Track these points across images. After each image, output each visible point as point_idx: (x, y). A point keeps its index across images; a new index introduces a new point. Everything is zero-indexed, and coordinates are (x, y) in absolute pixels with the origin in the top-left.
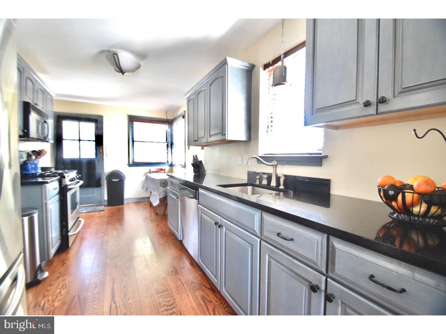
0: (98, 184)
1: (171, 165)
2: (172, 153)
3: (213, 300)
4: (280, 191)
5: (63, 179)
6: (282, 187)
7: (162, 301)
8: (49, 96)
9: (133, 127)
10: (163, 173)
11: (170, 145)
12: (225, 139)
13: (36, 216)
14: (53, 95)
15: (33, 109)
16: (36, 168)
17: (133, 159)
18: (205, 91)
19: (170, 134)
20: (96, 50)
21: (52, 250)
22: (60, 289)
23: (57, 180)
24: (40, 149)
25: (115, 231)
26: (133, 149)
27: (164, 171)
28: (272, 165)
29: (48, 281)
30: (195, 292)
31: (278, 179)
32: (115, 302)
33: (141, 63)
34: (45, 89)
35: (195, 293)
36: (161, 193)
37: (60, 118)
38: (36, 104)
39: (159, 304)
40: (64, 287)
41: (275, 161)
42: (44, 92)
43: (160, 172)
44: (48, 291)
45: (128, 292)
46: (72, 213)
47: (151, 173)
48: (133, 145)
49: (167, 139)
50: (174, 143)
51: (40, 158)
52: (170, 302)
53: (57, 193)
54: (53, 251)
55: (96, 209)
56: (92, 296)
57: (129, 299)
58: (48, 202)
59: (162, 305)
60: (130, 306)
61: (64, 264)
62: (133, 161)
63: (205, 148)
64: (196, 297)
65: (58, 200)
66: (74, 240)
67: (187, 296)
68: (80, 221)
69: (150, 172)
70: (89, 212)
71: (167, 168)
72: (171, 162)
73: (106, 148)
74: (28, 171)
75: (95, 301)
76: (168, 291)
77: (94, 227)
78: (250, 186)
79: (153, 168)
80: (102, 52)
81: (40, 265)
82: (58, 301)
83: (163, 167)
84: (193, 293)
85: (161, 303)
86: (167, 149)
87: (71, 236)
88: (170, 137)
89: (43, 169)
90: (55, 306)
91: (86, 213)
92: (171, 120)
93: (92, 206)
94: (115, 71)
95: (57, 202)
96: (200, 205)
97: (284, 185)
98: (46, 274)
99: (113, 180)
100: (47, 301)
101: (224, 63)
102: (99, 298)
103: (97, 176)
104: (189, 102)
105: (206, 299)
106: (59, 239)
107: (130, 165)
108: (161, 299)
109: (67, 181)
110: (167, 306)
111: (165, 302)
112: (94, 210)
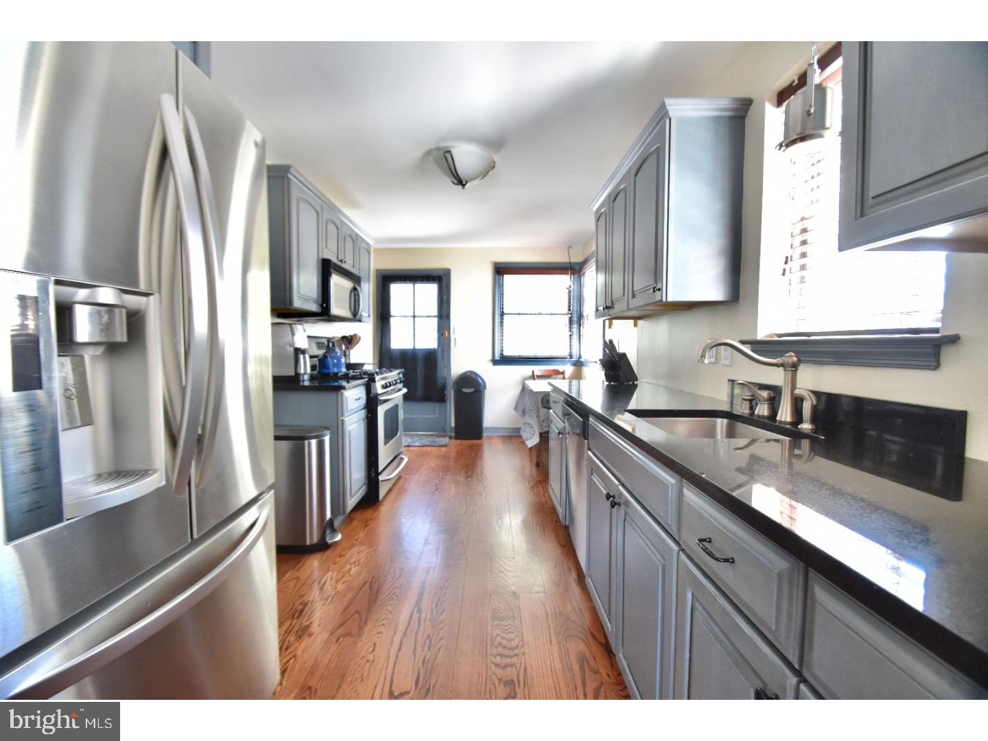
0: (441, 398)
1: (579, 364)
2: (580, 336)
3: (603, 672)
4: (804, 435)
5: (372, 384)
6: (806, 426)
7: (498, 635)
8: (363, 245)
9: (502, 286)
10: (560, 379)
11: (576, 319)
12: (661, 301)
13: (327, 439)
14: (371, 243)
15: (335, 270)
16: (338, 365)
17: (502, 350)
18: (626, 192)
19: (576, 294)
20: (419, 153)
21: (351, 499)
22: (351, 564)
23: (363, 385)
24: (352, 334)
25: (453, 485)
26: (503, 329)
27: (562, 376)
28: (782, 365)
29: (339, 549)
30: (567, 639)
31: (797, 402)
32: (420, 611)
33: (496, 158)
34: (357, 234)
35: (566, 642)
36: (543, 422)
37: (386, 280)
38: (341, 261)
39: (491, 639)
40: (357, 564)
41: (793, 354)
42: (355, 239)
43: (554, 376)
44: (335, 563)
45: (444, 599)
46: (386, 443)
47: (534, 379)
48: (502, 323)
49: (569, 307)
50: (585, 314)
51: (352, 348)
52: (513, 643)
53: (362, 407)
54: (351, 502)
55: (435, 442)
56: (391, 589)
57: (442, 612)
58: (346, 419)
59: (496, 643)
60: (441, 626)
61: (367, 526)
62: (502, 354)
63: (640, 322)
64: (568, 650)
65: (363, 419)
66: (390, 490)
67: (549, 643)
68: (402, 458)
69: (533, 377)
70: (423, 446)
71: (569, 369)
72: (578, 356)
73: (454, 329)
74: (329, 369)
75: (393, 599)
76: (514, 619)
77: (425, 472)
78: (722, 418)
79: (539, 369)
80: (429, 153)
81: (331, 520)
82: (343, 583)
83: (560, 368)
84: (564, 640)
85: (496, 638)
86: (570, 328)
87: (382, 481)
88: (576, 301)
89: (350, 366)
90: (338, 589)
91: (419, 446)
92: (579, 263)
93: (430, 435)
94: (452, 184)
95: (362, 421)
96: (592, 452)
97: (814, 420)
98: (338, 537)
99: (464, 390)
100: (329, 579)
101: (662, 115)
102: (399, 596)
103: (440, 381)
104: (599, 222)
105: (587, 661)
106: (364, 484)
107: (495, 362)
108: (497, 631)
109: (378, 387)
110: (505, 647)
111: (503, 638)
112: (433, 444)
